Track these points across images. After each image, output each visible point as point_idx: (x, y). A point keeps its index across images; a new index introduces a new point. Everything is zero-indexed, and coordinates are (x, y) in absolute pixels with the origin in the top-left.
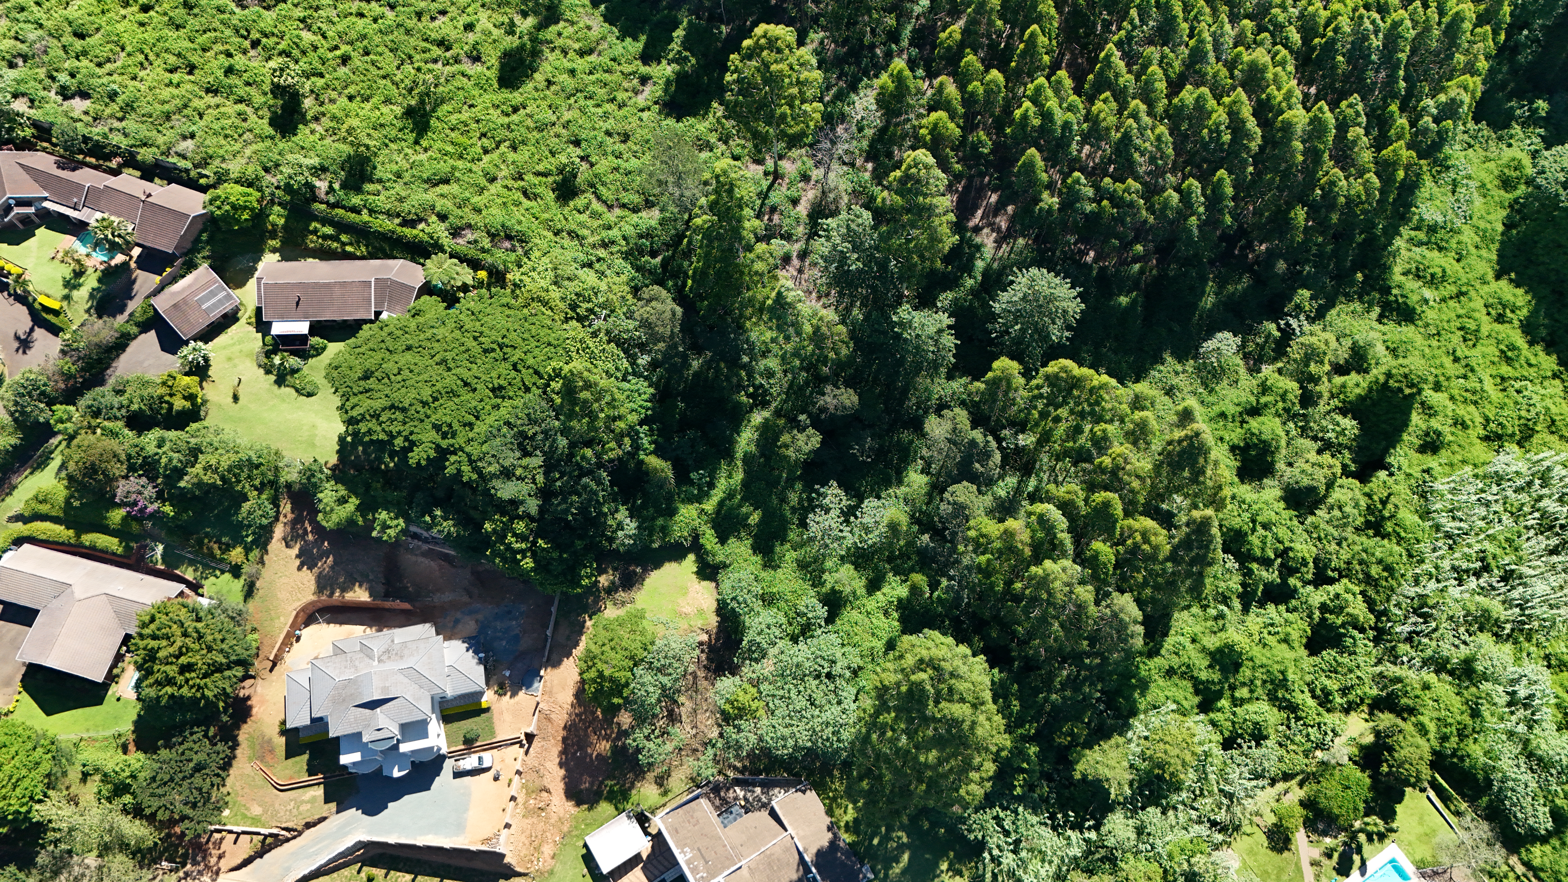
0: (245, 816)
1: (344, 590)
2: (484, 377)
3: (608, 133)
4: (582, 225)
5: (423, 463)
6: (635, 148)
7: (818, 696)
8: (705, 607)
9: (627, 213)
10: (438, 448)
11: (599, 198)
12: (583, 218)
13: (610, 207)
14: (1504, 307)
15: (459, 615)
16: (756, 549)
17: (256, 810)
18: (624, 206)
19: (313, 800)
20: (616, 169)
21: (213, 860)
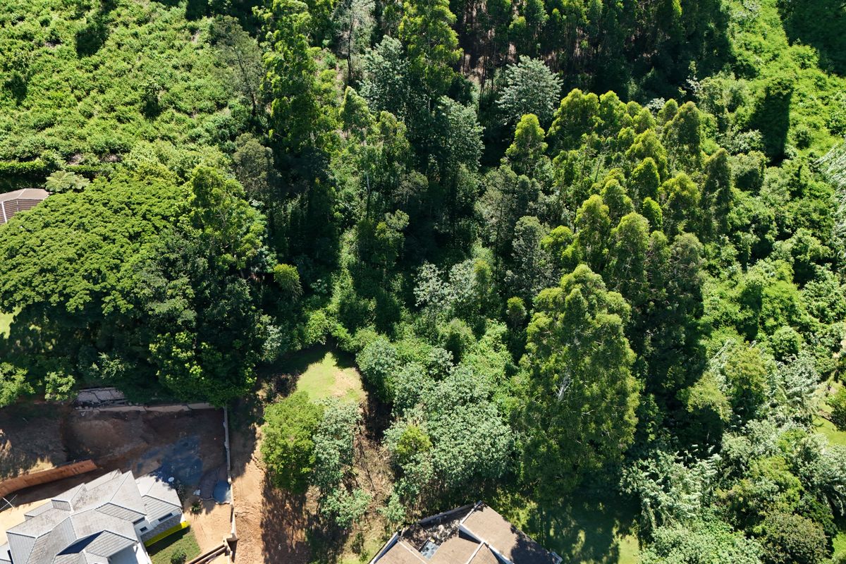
1: (26, 468)
2: (119, 230)
3: (176, 67)
4: (171, 130)
5: (81, 307)
6: (198, 72)
7: (470, 417)
8: (353, 386)
9: (203, 115)
10: (92, 293)
11: (179, 110)
12: (172, 125)
13: (190, 115)
14: (803, 58)
15: (141, 461)
16: (379, 330)
18: (201, 110)
20: (188, 88)
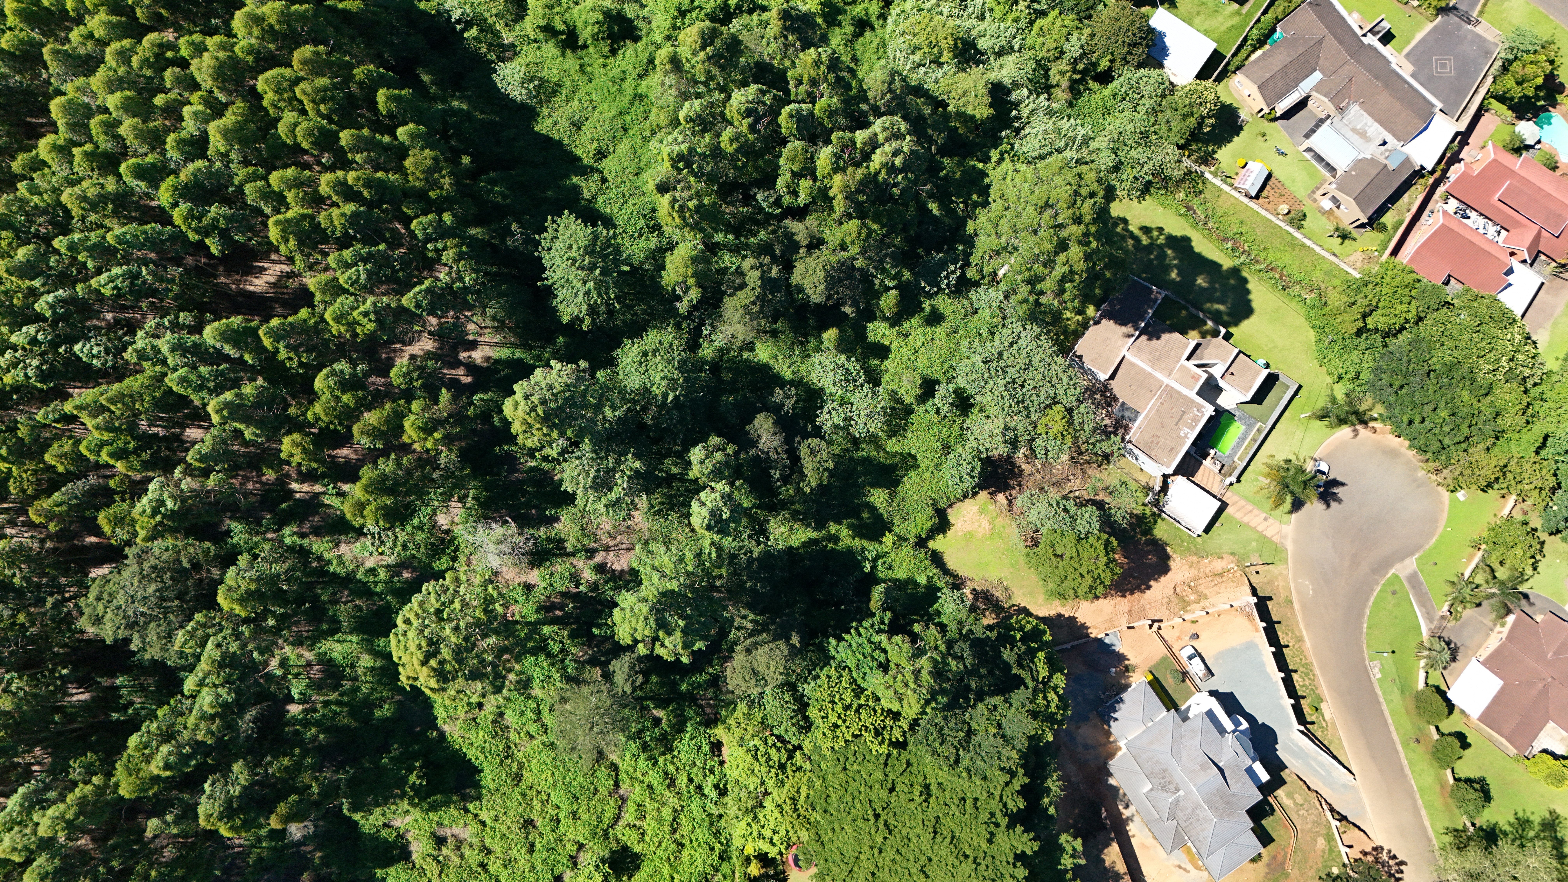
0: (1331, 851)
5: (1031, 834)
15: (1081, 749)
17: (1321, 842)
19: (1290, 795)
21: (1370, 858)
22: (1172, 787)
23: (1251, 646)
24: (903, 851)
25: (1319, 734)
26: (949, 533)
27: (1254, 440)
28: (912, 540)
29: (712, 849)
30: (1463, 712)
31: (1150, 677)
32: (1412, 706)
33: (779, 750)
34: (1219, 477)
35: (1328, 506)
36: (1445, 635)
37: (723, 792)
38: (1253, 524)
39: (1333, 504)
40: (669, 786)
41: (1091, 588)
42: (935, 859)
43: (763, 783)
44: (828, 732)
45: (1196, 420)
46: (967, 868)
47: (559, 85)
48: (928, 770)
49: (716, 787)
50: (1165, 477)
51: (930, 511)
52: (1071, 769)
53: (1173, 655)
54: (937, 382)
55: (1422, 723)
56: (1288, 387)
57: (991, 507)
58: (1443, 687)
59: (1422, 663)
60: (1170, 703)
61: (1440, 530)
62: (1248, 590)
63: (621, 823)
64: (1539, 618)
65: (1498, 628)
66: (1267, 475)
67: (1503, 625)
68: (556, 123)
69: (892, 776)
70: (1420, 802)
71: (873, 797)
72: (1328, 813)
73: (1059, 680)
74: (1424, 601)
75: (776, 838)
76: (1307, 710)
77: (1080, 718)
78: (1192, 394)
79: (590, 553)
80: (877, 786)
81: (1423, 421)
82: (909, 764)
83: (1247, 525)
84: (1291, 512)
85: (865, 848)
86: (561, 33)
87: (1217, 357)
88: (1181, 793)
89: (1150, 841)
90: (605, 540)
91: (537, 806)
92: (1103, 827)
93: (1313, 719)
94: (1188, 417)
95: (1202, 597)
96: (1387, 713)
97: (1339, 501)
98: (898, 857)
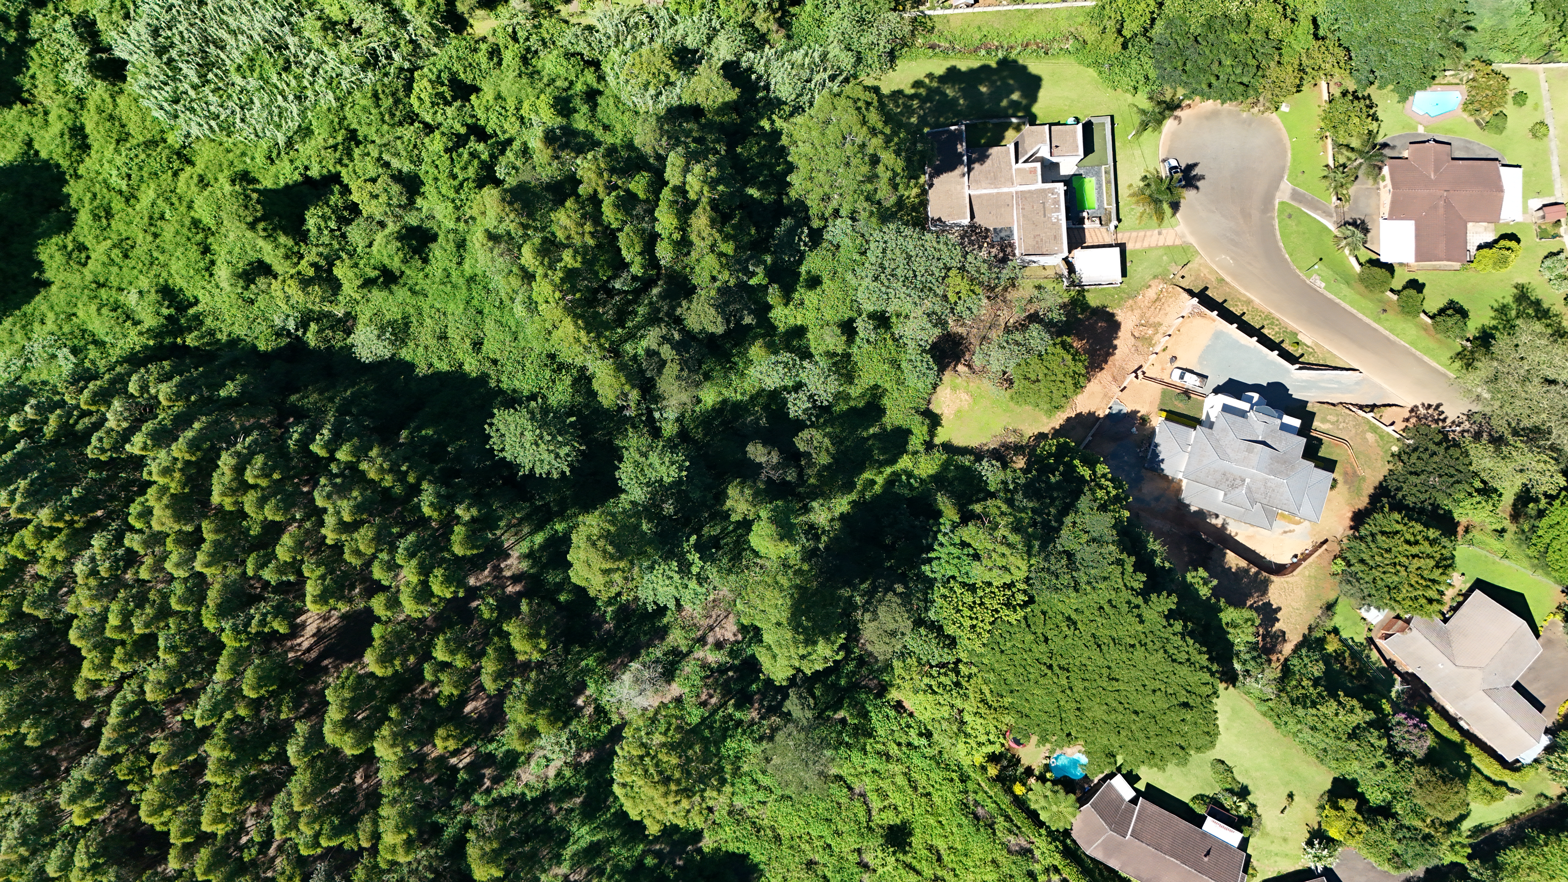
0: (1381, 437)
8: (948, 391)
9: (849, 779)
10: (1147, 600)
11: (869, 811)
12: (894, 798)
13: (863, 795)
15: (1153, 504)
17: (1370, 436)
18: (850, 788)
19: (1325, 420)
20: (838, 833)
21: (1413, 420)
22: (1238, 482)
23: (1218, 335)
24: (1087, 676)
25: (1312, 360)
26: (943, 422)
27: (1108, 182)
28: (921, 449)
29: (952, 780)
30: (1401, 264)
31: (1164, 414)
32: (1362, 288)
33: (946, 675)
34: (1103, 229)
35: (1197, 188)
36: (1348, 219)
37: (928, 735)
38: (1153, 244)
39: (1199, 184)
40: (887, 761)
41: (1075, 385)
42: (1112, 665)
43: (952, 706)
44: (971, 636)
45: (1056, 202)
46: (1140, 652)
47: (406, 318)
48: (1061, 606)
49: (921, 735)
50: (1066, 260)
51: (919, 418)
52: (1157, 523)
53: (1168, 384)
54: (852, 320)
55: (1379, 296)
56: (1103, 124)
57: (959, 380)
58: (1375, 257)
59: (1347, 251)
60: (1192, 422)
61: (1288, 145)
62: (1185, 295)
63: (874, 813)
64: (1405, 154)
65: (1382, 184)
66: (1138, 202)
67: (1383, 179)
68: (426, 348)
69: (1039, 631)
70: (1418, 353)
71: (1038, 656)
72: (1360, 412)
73: (1102, 469)
74: (1315, 205)
75: (991, 737)
76: (1291, 349)
77: (1136, 482)
78: (1040, 185)
79: (702, 641)
80: (1034, 646)
81: (1218, 77)
82: (1044, 613)
83: (1150, 248)
84: (1174, 214)
85: (1059, 696)
86: (378, 278)
87: (1037, 143)
88: (1248, 480)
89: (1252, 530)
90: (705, 622)
91: (806, 847)
92: (1211, 547)
93: (1300, 352)
94: (1049, 205)
95: (1157, 326)
96: (1348, 307)
97: (1202, 177)
98: (1086, 684)
